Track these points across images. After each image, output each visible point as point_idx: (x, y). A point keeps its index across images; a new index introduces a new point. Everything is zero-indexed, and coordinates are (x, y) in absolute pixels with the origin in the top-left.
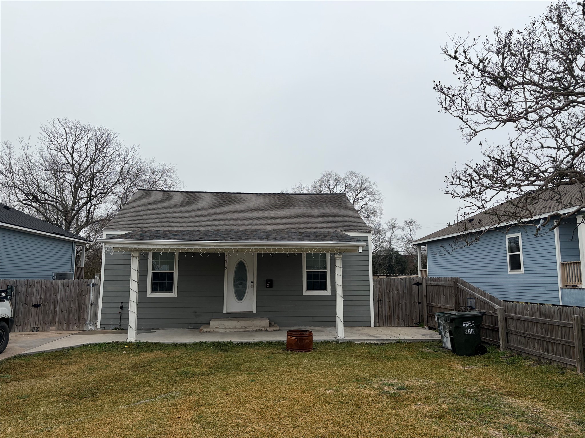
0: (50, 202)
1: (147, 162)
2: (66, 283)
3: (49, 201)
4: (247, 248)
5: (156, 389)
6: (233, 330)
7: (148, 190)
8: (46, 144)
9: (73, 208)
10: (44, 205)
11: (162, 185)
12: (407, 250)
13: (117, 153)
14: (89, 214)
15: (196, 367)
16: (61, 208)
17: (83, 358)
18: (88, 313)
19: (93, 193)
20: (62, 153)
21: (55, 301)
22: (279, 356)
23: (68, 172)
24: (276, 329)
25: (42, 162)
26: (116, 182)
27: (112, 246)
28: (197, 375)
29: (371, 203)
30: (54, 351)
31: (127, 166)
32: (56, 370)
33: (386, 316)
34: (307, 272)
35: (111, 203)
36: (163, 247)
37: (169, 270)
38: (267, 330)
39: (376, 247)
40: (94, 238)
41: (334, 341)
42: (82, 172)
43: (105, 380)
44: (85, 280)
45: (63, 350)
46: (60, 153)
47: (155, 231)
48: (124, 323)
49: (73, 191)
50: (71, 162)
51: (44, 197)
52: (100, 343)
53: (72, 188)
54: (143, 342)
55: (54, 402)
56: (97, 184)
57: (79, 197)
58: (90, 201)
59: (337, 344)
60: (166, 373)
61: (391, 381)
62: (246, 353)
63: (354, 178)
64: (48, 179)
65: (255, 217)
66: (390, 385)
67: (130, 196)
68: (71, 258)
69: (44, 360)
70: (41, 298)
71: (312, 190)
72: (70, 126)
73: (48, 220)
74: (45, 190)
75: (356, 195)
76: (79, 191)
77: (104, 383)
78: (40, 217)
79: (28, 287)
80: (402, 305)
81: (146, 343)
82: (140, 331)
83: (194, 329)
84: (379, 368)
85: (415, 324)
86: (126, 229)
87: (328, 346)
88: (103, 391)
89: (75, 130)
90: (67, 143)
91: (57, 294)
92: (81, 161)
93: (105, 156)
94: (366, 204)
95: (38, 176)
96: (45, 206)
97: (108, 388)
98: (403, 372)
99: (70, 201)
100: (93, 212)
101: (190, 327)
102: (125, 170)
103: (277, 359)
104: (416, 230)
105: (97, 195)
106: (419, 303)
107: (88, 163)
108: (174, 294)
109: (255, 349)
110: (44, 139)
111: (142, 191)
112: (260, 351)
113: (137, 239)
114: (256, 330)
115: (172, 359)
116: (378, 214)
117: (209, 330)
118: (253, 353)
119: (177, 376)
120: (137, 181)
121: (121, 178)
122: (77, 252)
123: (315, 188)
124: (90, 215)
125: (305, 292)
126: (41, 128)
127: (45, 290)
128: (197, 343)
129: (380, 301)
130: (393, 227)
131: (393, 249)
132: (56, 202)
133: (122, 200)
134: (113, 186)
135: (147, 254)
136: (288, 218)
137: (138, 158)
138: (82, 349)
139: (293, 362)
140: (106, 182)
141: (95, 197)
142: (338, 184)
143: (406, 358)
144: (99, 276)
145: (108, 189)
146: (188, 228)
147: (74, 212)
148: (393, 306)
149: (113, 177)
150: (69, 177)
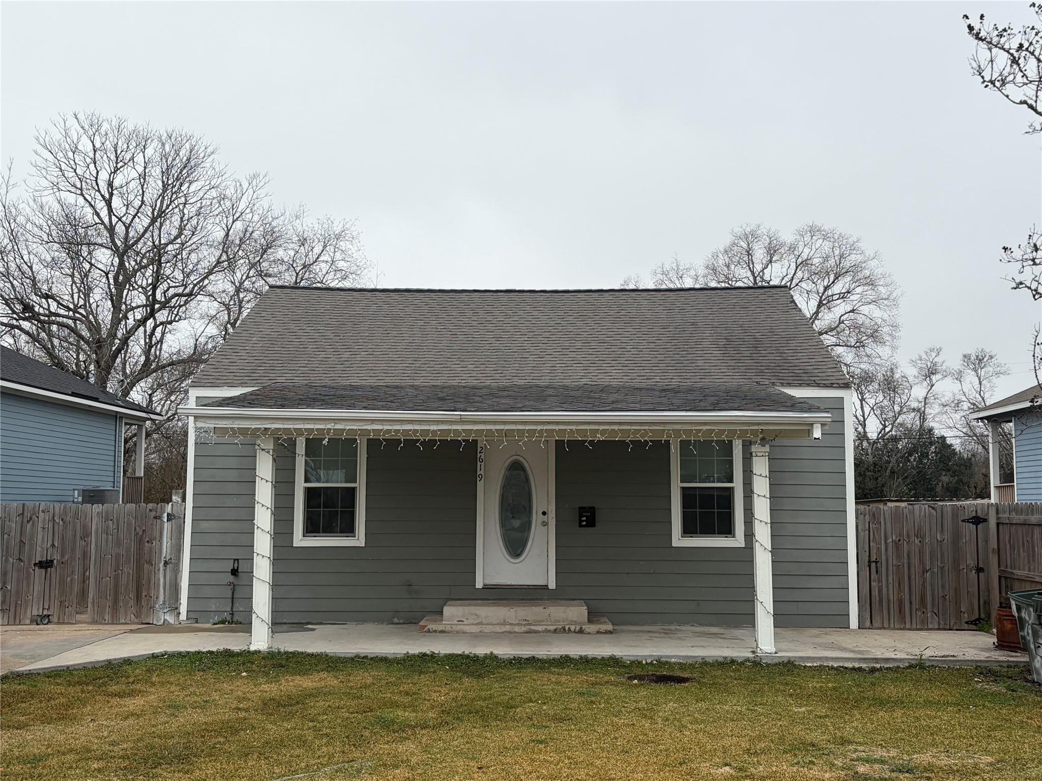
0: (60, 319)
1: (287, 214)
2: (107, 513)
3: (59, 315)
4: (528, 427)
5: (319, 753)
6: (498, 629)
7: (292, 288)
8: (48, 176)
9: (112, 335)
10: (47, 326)
11: (324, 272)
12: (971, 434)
13: (214, 193)
14: (151, 347)
15: (410, 709)
16: (85, 333)
17: (153, 684)
18: (159, 584)
19: (159, 296)
20: (85, 199)
21: (85, 555)
22: (607, 691)
23: (101, 245)
24: (603, 627)
25: (41, 221)
26: (215, 267)
27: (210, 425)
28: (413, 727)
29: (865, 309)
30: (90, 666)
31: (239, 225)
32: (97, 707)
33: (889, 601)
34: (683, 489)
35: (202, 317)
36: (329, 426)
37: (346, 482)
38: (581, 631)
39: (885, 426)
40: (163, 406)
41: (748, 660)
42: (133, 245)
43: (205, 731)
44: (150, 506)
45: (109, 664)
46: (81, 199)
47: (311, 387)
48: (241, 609)
49: (113, 290)
50: (106, 220)
51: (46, 307)
52: (188, 653)
53: (109, 284)
54: (286, 653)
55: (99, 770)
56: (168, 272)
57: (126, 305)
58: (152, 314)
59: (756, 664)
60: (339, 721)
61: (880, 753)
62: (528, 682)
63: (821, 241)
64: (54, 264)
65: (550, 352)
66: (876, 761)
67: (248, 302)
68: (113, 453)
69: (69, 685)
70: (53, 545)
71: (705, 276)
72: (103, 131)
73: (59, 364)
74: (50, 289)
75: (826, 288)
76: (125, 292)
77: (203, 736)
78: (39, 355)
79: (25, 521)
80: (933, 573)
81: (293, 653)
82: (279, 628)
83: (406, 626)
84: (855, 724)
85: (967, 623)
86: (244, 384)
87: (734, 671)
88: (203, 751)
89: (116, 140)
90: (98, 172)
91: (88, 537)
92: (130, 217)
93: (185, 204)
94: (853, 311)
95: (32, 257)
96: (49, 327)
97: (213, 748)
98: (916, 736)
99: (105, 314)
100: (161, 341)
101: (396, 620)
102: (235, 236)
103: (602, 697)
104: (994, 380)
105: (168, 301)
106: (979, 570)
107: (146, 221)
108: (359, 540)
109: (552, 673)
110: (43, 165)
111: (278, 290)
112: (563, 679)
113: (270, 407)
114: (555, 630)
115: (355, 691)
116: (887, 338)
117: (440, 628)
118: (546, 682)
119: (365, 728)
120: (264, 264)
121: (224, 257)
122: (126, 441)
123: (714, 270)
124: (153, 350)
125: (678, 540)
126: (37, 139)
127: (61, 528)
128: (414, 655)
129: (873, 565)
130: (930, 372)
131: (931, 430)
132: (75, 320)
133: (229, 310)
134: (206, 277)
135: (293, 444)
136: (634, 351)
137: (266, 207)
138: (149, 663)
139: (642, 704)
140: (191, 267)
141: (164, 305)
142: (774, 258)
143: (928, 703)
144: (181, 495)
145: (195, 285)
146: (389, 381)
147: (117, 341)
148: (909, 578)
149: (206, 253)
150: (104, 257)
